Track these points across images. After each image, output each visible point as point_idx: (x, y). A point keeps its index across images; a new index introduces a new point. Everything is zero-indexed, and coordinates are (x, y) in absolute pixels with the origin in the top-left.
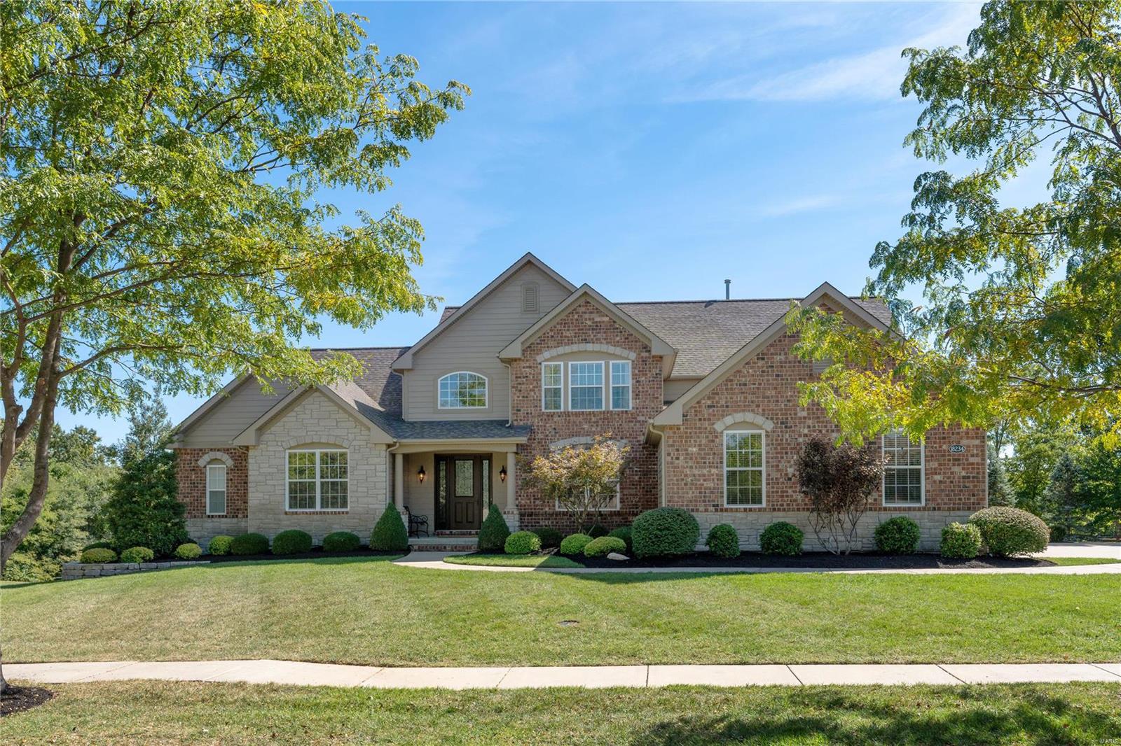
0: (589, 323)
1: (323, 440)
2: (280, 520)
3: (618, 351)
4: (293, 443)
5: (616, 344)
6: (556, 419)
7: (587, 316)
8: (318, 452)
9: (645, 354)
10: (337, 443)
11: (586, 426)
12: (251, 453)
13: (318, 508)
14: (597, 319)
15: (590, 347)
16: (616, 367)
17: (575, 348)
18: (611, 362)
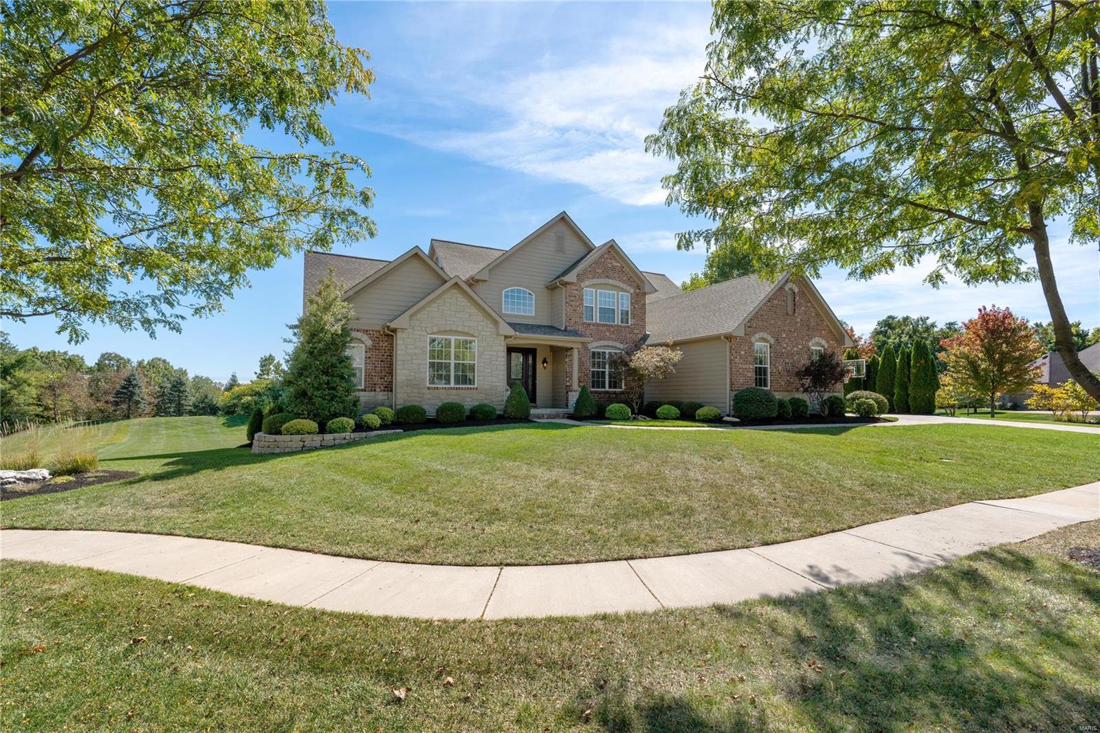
0: (610, 265)
1: (460, 329)
2: (423, 393)
3: (625, 286)
4: (435, 330)
5: (624, 282)
6: (592, 327)
7: (609, 261)
8: (453, 338)
9: (638, 291)
10: (470, 332)
11: (608, 334)
12: (399, 335)
13: (452, 385)
14: (615, 264)
15: (610, 281)
16: (622, 296)
17: (603, 281)
18: (620, 293)
